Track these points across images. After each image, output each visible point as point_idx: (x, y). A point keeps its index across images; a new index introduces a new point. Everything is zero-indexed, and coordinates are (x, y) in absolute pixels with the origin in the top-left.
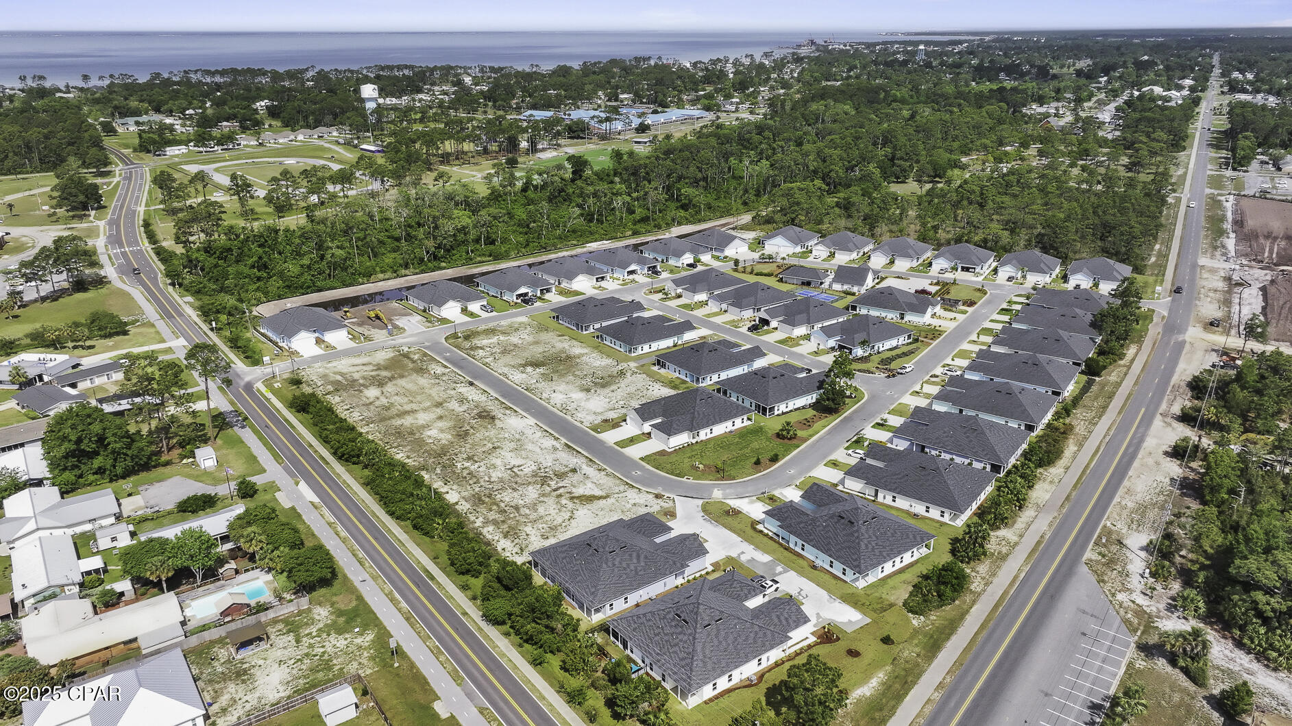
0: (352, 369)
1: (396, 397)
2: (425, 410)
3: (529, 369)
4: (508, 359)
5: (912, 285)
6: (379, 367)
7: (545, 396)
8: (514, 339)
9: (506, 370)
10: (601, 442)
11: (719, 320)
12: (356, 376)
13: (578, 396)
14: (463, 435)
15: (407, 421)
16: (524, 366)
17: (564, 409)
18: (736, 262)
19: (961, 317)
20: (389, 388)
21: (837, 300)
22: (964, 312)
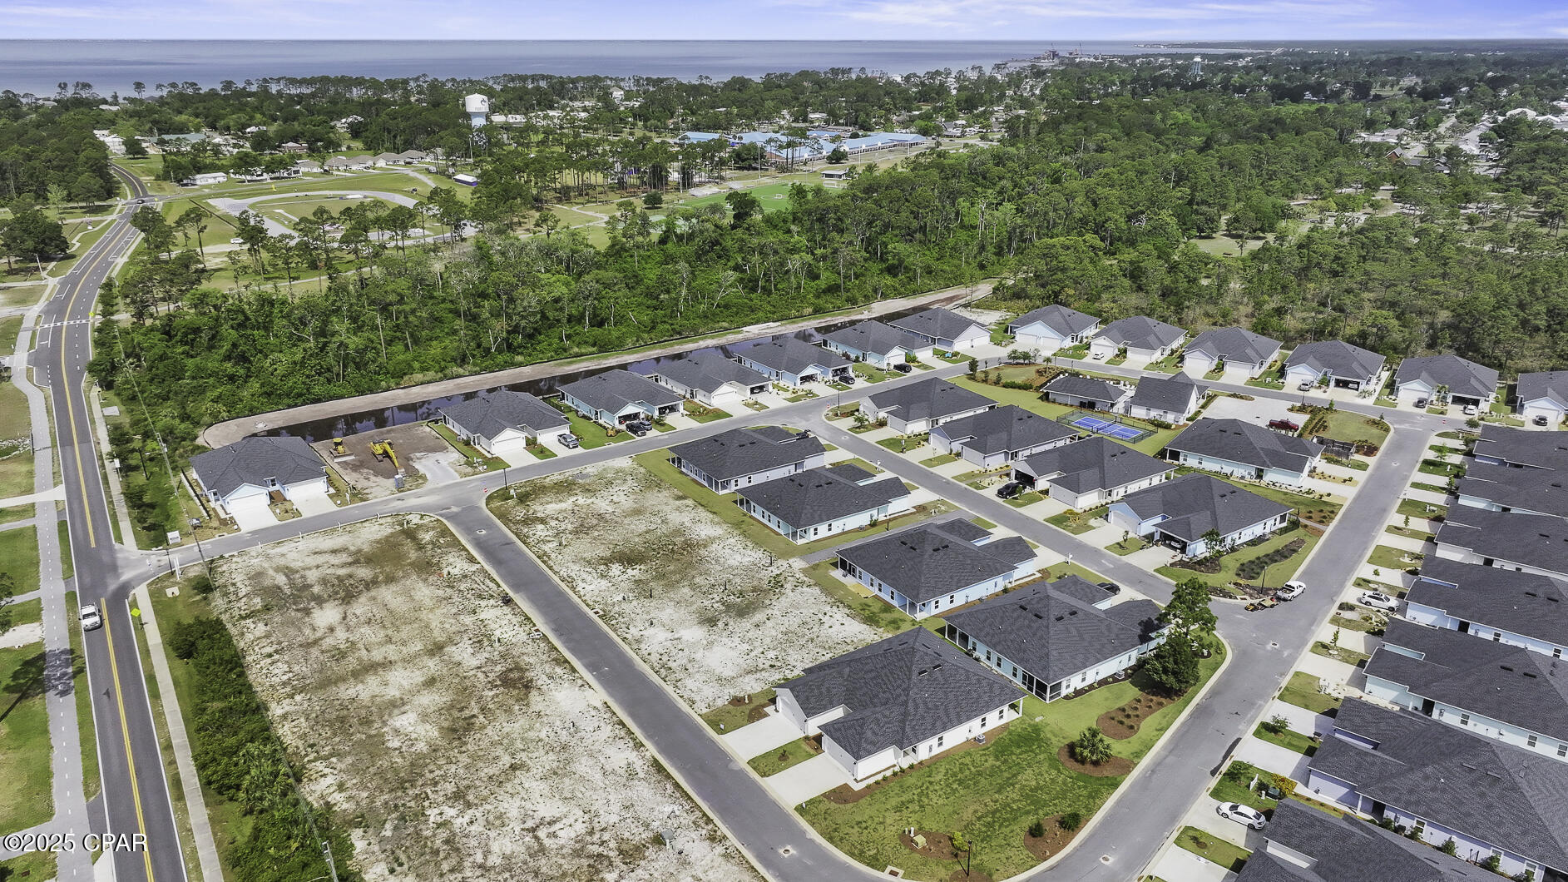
0: (312, 561)
1: (365, 630)
2: (409, 661)
3: (616, 569)
4: (585, 547)
5: (1261, 412)
6: (359, 558)
7: (634, 632)
8: (602, 505)
9: (574, 570)
10: (723, 757)
11: (948, 471)
12: (312, 576)
13: (694, 633)
14: (459, 729)
15: (366, 690)
16: (607, 562)
17: (664, 669)
18: (973, 365)
19: (1360, 477)
20: (361, 607)
21: (1142, 438)
22: (1363, 467)
